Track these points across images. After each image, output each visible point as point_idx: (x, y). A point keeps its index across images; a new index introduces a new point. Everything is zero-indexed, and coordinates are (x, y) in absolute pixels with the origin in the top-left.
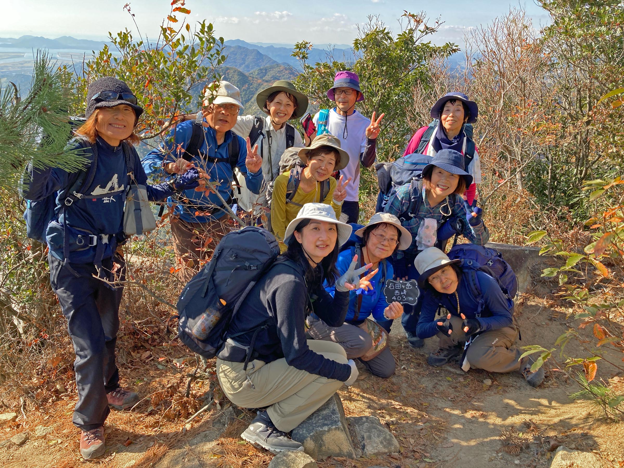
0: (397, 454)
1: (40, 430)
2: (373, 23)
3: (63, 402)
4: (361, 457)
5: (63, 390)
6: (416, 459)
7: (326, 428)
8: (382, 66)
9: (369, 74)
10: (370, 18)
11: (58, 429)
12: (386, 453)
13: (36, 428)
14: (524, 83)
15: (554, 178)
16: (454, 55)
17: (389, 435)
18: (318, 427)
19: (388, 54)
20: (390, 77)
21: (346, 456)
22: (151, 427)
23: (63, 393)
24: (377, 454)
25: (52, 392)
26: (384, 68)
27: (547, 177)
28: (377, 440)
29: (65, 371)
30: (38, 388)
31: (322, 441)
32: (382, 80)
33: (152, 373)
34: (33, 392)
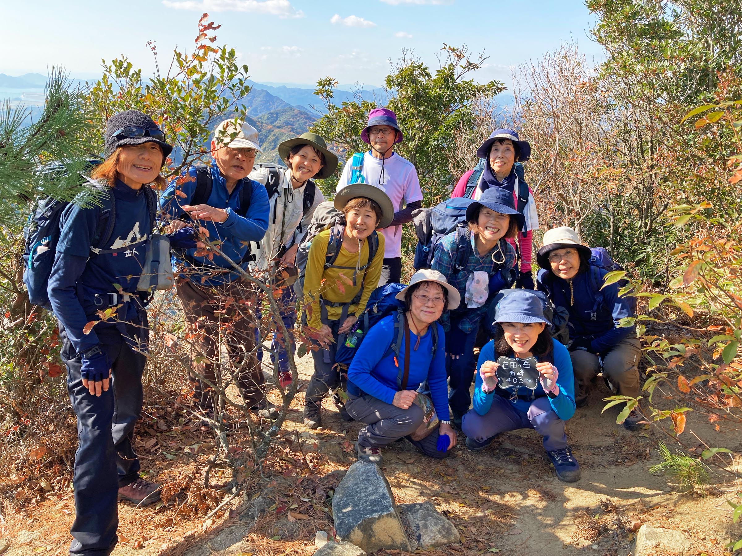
0: (457, 545)
1: (24, 536)
2: (407, 58)
3: (49, 502)
4: (417, 549)
5: (49, 488)
6: (480, 550)
7: (376, 515)
8: (419, 106)
9: (405, 115)
10: (404, 52)
11: (46, 534)
12: (445, 544)
13: (19, 533)
14: (580, 124)
15: (616, 232)
16: (499, 94)
17: (448, 523)
18: (366, 514)
19: (426, 93)
20: (428, 119)
21: (399, 548)
22: (162, 526)
23: (48, 491)
24: (434, 546)
25: (35, 491)
26: (422, 108)
27: (608, 231)
28: (435, 529)
29: (51, 465)
30: (18, 487)
31: (372, 531)
32: (420, 122)
33: (158, 464)
34: (12, 492)
